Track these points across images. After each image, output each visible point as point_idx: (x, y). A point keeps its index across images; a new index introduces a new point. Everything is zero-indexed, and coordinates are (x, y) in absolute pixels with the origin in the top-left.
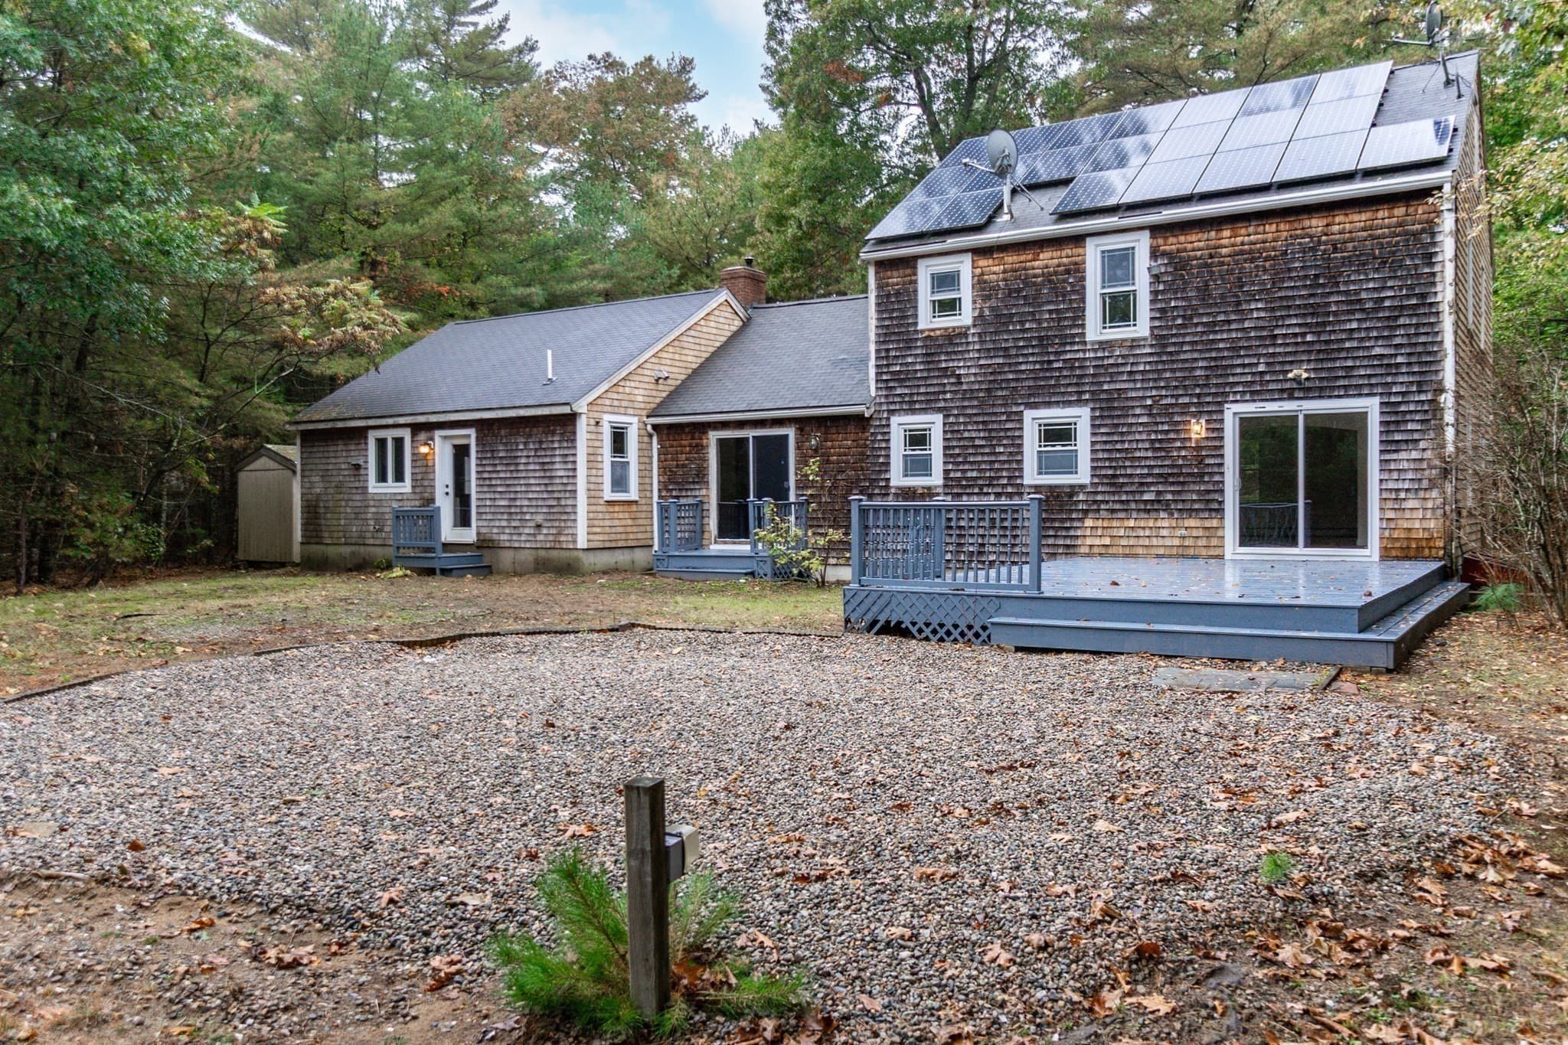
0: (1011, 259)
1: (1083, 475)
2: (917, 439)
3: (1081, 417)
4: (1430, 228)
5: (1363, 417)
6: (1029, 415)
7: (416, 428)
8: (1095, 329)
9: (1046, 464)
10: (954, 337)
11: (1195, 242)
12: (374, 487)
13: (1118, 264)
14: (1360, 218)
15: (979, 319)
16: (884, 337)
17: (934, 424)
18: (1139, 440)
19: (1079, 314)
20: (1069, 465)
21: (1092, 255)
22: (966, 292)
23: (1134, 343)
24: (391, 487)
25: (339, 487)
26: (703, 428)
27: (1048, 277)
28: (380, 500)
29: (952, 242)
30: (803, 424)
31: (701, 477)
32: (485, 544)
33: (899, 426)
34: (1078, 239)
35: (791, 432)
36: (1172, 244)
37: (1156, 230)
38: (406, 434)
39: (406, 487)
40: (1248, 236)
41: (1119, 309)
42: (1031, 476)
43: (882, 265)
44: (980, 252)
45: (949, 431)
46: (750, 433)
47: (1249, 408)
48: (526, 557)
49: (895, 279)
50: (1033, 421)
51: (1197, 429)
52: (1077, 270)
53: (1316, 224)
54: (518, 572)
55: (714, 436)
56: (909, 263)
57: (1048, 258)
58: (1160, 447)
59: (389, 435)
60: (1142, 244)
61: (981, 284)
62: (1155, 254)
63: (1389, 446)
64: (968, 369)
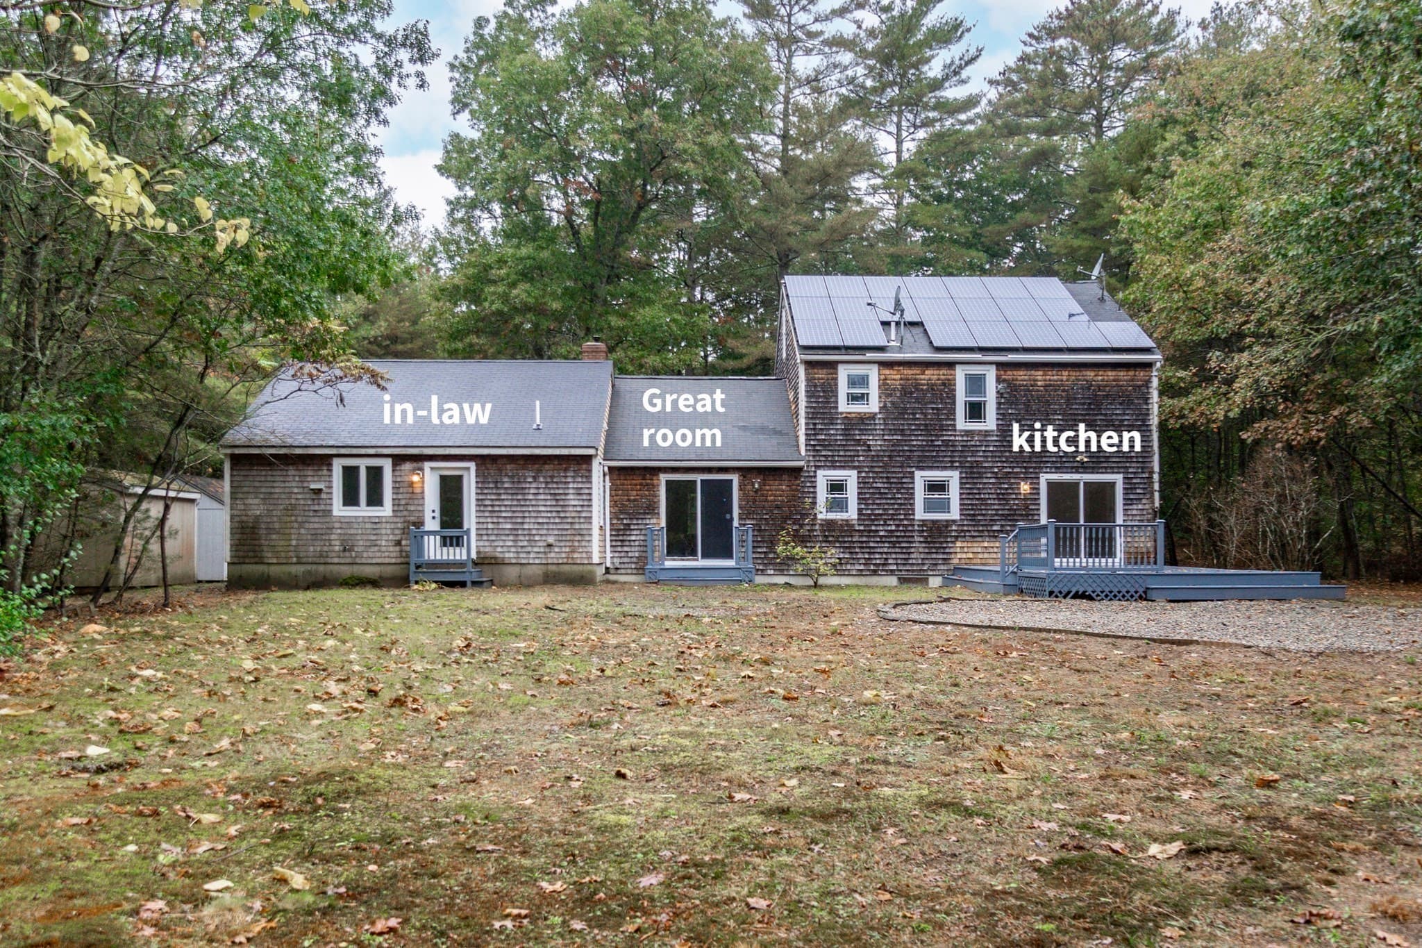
0: (908, 372)
1: (955, 514)
2: (837, 487)
3: (953, 478)
4: (1147, 383)
5: (1112, 485)
6: (918, 474)
7: (398, 459)
8: (962, 423)
9: (930, 506)
10: (864, 421)
11: (1021, 375)
12: (339, 509)
13: (976, 384)
14: (1111, 374)
15: (883, 409)
16: (812, 415)
17: (851, 478)
18: (989, 494)
19: (952, 411)
20: (944, 506)
21: (960, 374)
22: (874, 390)
23: (987, 433)
24: (363, 511)
25: (291, 509)
26: (656, 471)
27: (932, 387)
28: (347, 523)
29: (870, 356)
30: (744, 472)
31: (651, 509)
32: (483, 562)
33: (823, 478)
34: (951, 365)
35: (735, 478)
36: (1009, 375)
37: (1000, 365)
38: (387, 465)
39: (386, 510)
40: (1054, 376)
41: (975, 411)
42: (920, 514)
43: (809, 364)
44: (884, 364)
45: (862, 484)
46: (699, 478)
47: (1055, 477)
48: (537, 571)
49: (821, 374)
50: (921, 478)
51: (1025, 488)
52: (949, 385)
53: (1090, 374)
54: (525, 584)
55: (664, 478)
56: (833, 365)
57: (931, 374)
58: (1003, 498)
59: (363, 464)
60: (991, 374)
61: (883, 385)
62: (999, 380)
63: (1128, 502)
64: (876, 442)
